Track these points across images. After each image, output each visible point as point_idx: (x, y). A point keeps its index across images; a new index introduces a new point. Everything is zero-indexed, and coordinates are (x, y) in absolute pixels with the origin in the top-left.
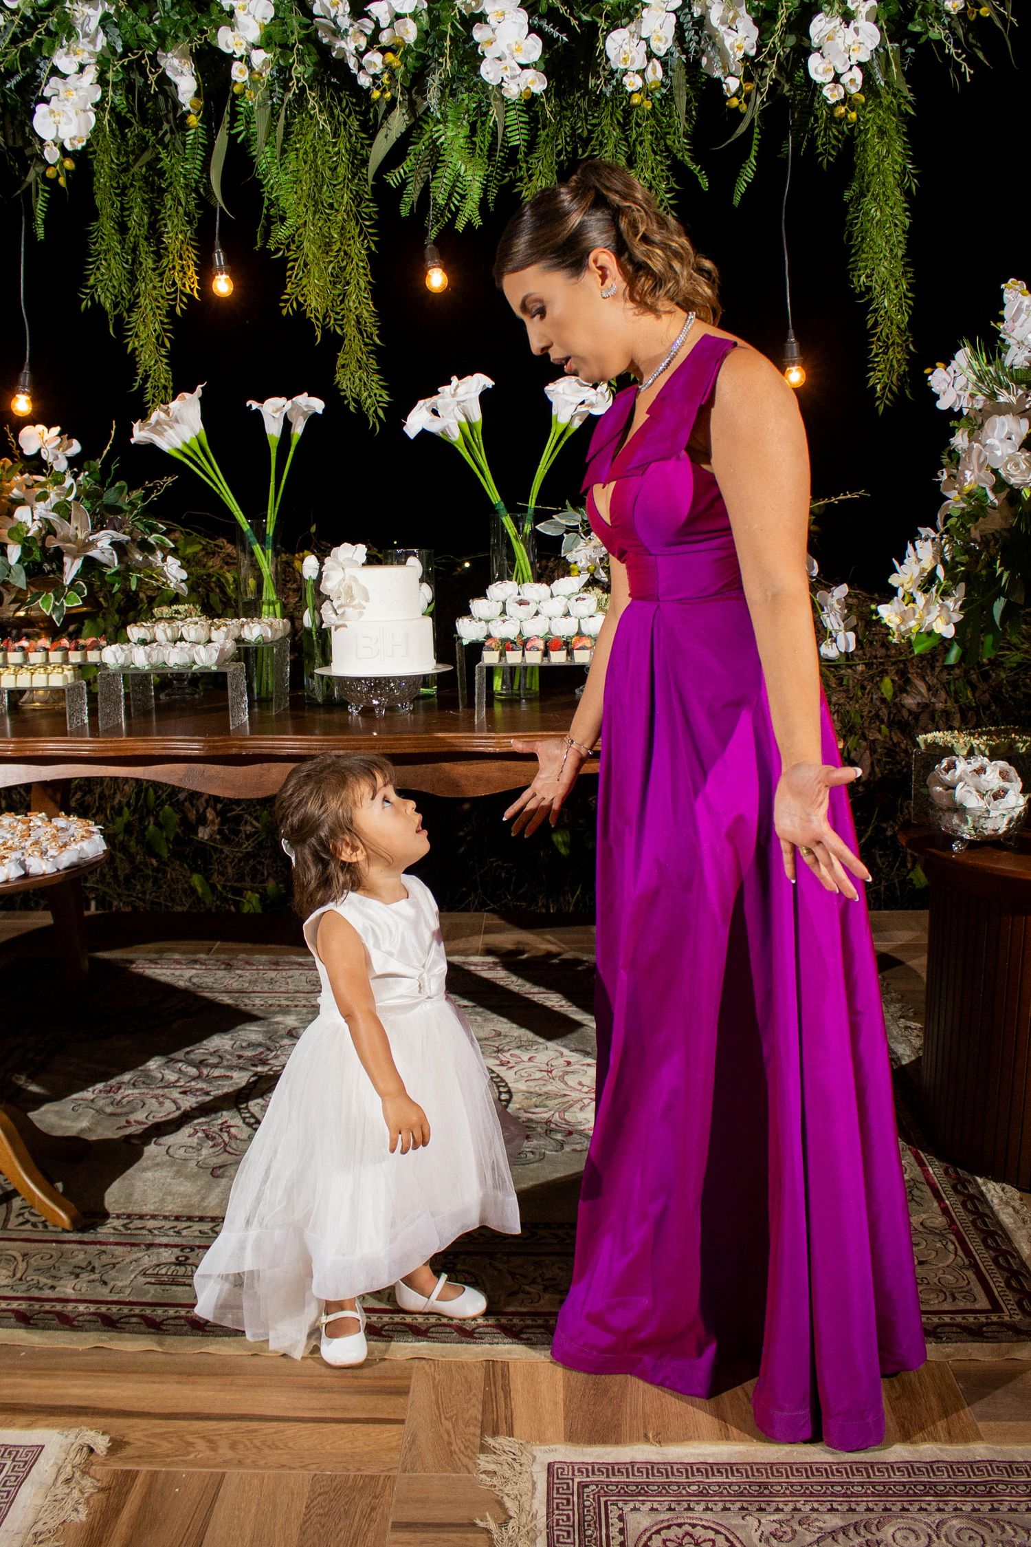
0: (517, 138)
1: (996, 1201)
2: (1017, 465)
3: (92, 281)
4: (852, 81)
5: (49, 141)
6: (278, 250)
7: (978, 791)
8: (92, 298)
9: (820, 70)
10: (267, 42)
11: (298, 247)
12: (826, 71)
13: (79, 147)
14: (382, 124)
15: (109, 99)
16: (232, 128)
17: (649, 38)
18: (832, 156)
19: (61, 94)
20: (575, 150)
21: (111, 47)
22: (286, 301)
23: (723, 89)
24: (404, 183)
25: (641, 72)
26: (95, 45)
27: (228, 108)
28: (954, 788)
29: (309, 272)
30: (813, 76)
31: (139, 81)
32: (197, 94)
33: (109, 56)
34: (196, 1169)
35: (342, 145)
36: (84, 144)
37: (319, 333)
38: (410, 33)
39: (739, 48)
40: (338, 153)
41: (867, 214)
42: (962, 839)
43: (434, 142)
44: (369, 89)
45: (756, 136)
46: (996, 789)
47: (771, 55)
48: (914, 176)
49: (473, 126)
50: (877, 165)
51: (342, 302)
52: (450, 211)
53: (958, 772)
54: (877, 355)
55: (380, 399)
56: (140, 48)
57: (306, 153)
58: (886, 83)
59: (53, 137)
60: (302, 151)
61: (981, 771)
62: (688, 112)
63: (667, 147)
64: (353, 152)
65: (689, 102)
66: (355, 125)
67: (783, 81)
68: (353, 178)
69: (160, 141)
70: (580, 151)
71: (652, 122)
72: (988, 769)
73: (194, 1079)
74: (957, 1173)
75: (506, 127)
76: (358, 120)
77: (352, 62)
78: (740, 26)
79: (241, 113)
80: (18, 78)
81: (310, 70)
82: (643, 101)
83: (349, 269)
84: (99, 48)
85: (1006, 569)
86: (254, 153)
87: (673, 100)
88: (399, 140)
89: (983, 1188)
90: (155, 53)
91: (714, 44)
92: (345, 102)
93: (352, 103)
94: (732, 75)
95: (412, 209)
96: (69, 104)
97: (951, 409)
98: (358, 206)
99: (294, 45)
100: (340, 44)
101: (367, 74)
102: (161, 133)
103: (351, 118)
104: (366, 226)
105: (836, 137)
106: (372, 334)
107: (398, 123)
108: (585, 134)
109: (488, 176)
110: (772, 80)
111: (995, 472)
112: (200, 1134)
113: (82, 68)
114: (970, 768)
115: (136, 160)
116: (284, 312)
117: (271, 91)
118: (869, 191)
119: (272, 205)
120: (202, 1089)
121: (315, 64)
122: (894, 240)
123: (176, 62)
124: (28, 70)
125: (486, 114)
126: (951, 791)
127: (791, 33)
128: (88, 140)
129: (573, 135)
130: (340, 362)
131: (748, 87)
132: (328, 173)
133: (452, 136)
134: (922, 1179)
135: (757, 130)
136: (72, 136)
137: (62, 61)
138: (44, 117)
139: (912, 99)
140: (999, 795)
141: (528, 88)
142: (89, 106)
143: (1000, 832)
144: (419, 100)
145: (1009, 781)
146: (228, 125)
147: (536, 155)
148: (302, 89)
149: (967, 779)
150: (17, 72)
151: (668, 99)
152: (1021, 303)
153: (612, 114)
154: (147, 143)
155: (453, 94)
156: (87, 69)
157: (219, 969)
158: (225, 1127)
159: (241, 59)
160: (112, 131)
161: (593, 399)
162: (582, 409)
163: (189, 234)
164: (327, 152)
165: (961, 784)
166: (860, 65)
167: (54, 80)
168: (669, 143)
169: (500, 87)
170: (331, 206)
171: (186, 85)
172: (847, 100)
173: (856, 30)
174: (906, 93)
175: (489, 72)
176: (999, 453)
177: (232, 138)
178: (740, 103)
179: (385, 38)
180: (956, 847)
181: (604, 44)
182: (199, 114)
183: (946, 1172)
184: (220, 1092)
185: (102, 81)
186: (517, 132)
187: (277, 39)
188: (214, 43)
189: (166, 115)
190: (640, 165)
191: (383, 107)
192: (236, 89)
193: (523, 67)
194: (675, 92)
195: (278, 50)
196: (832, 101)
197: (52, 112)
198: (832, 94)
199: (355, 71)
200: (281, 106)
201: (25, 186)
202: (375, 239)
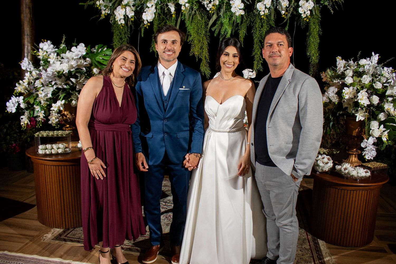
0: (239, 21)
1: (321, 244)
2: (334, 98)
3: (152, 46)
4: (308, 13)
5: (145, 20)
6: (189, 42)
7: (322, 162)
8: (152, 50)
9: (301, 11)
10: (189, 2)
11: (194, 42)
12: (302, 11)
13: (151, 21)
14: (211, 18)
15: (157, 12)
16: (181, 17)
17: (265, 4)
18: (304, 26)
19: (148, 11)
20: (251, 24)
21: (158, 2)
22: (191, 53)
23: (281, 13)
24: (215, 30)
25: (264, 11)
26: (155, 1)
27: (181, 13)
28: (318, 161)
29: (196, 47)
30: (300, 12)
31: (163, 7)
32: (175, 11)
33: (158, 4)
34: (164, 224)
35: (203, 21)
36: (152, 20)
37: (197, 60)
38: (217, 3)
39: (285, 5)
40: (203, 22)
41: (310, 40)
42: (319, 172)
43: (222, 22)
44: (209, 11)
45: (288, 22)
46: (326, 162)
47: (292, 7)
48: (321, 31)
49: (230, 19)
50: (313, 30)
51: (202, 53)
52: (225, 35)
53: (319, 158)
54: (311, 68)
55: (209, 73)
56: (164, 2)
57: (196, 23)
58: (315, 14)
59: (146, 19)
60: (195, 23)
61: (323, 158)
62: (274, 16)
63: (270, 24)
64: (205, 22)
65: (274, 15)
67: (294, 12)
68: (205, 27)
69: (167, 19)
70: (252, 24)
71: (267, 19)
72: (325, 158)
73: (164, 205)
74: (314, 238)
75: (237, 19)
76: (207, 16)
77: (206, 6)
78: (285, 1)
79: (183, 14)
80: (140, 7)
81: (197, 7)
82: (264, 17)
83: (204, 46)
84: (156, 2)
85: (332, 117)
86: (186, 22)
87: (271, 14)
88: (215, 21)
89: (319, 241)
90: (167, 3)
91: (280, 4)
92: (204, 13)
93: (206, 13)
94: (283, 10)
95: (217, 35)
96: (149, 13)
97: (325, 81)
98: (206, 33)
99: (194, 3)
100: (204, 2)
101: (208, 8)
102: (167, 17)
103: (205, 16)
104: (208, 37)
105: (305, 23)
106: (208, 59)
107: (215, 17)
108: (253, 20)
109: (232, 29)
110: (291, 12)
111: (330, 99)
112: (165, 217)
113: (152, 6)
114: (322, 157)
115: (162, 22)
116: (190, 55)
117: (190, 10)
118: (311, 35)
119: (189, 32)
120: (166, 208)
121: (198, 6)
122: (316, 46)
123: (171, 4)
124: (142, 6)
125: (232, 17)
126: (317, 162)
127: (296, 2)
128: (153, 19)
129: (250, 21)
130: (201, 65)
131: (286, 13)
132: (200, 27)
133: (225, 21)
134: (307, 239)
135: (289, 21)
136: (150, 18)
137: (149, 5)
138: (145, 15)
139: (320, 17)
140: (327, 163)
141: (240, 14)
142: (153, 13)
143: (327, 171)
144: (219, 13)
145: (330, 160)
146: (180, 17)
147: (242, 25)
148: (195, 11)
149: (321, 159)
150: (140, 6)
151: (270, 15)
152: (340, 62)
153: (259, 17)
154: (164, 19)
155: (226, 12)
156: (153, 6)
158: (170, 216)
159: (183, 5)
160: (158, 16)
161: (252, 75)
162: (249, 77)
164: (200, 23)
165: (319, 161)
166: (310, 10)
167: (147, 9)
168: (270, 23)
169: (235, 13)
170: (200, 34)
171: (173, 9)
172: (307, 16)
173: (309, 3)
174: (319, 15)
175: (233, 10)
176: (330, 95)
177: (181, 19)
178: (285, 16)
179: (212, 3)
180: (318, 173)
181: (256, 6)
182: (175, 14)
183: (312, 238)
184: (169, 209)
185: (156, 8)
187: (191, 2)
188: (178, 2)
189: (168, 14)
190: (264, 27)
191: (212, 14)
192: (182, 11)
193: (240, 9)
194: (271, 13)
195: (191, 3)
196: (303, 17)
197: (146, 15)
198: (303, 16)
199: (206, 7)
200: (191, 13)
201: (140, 27)
202: (209, 40)
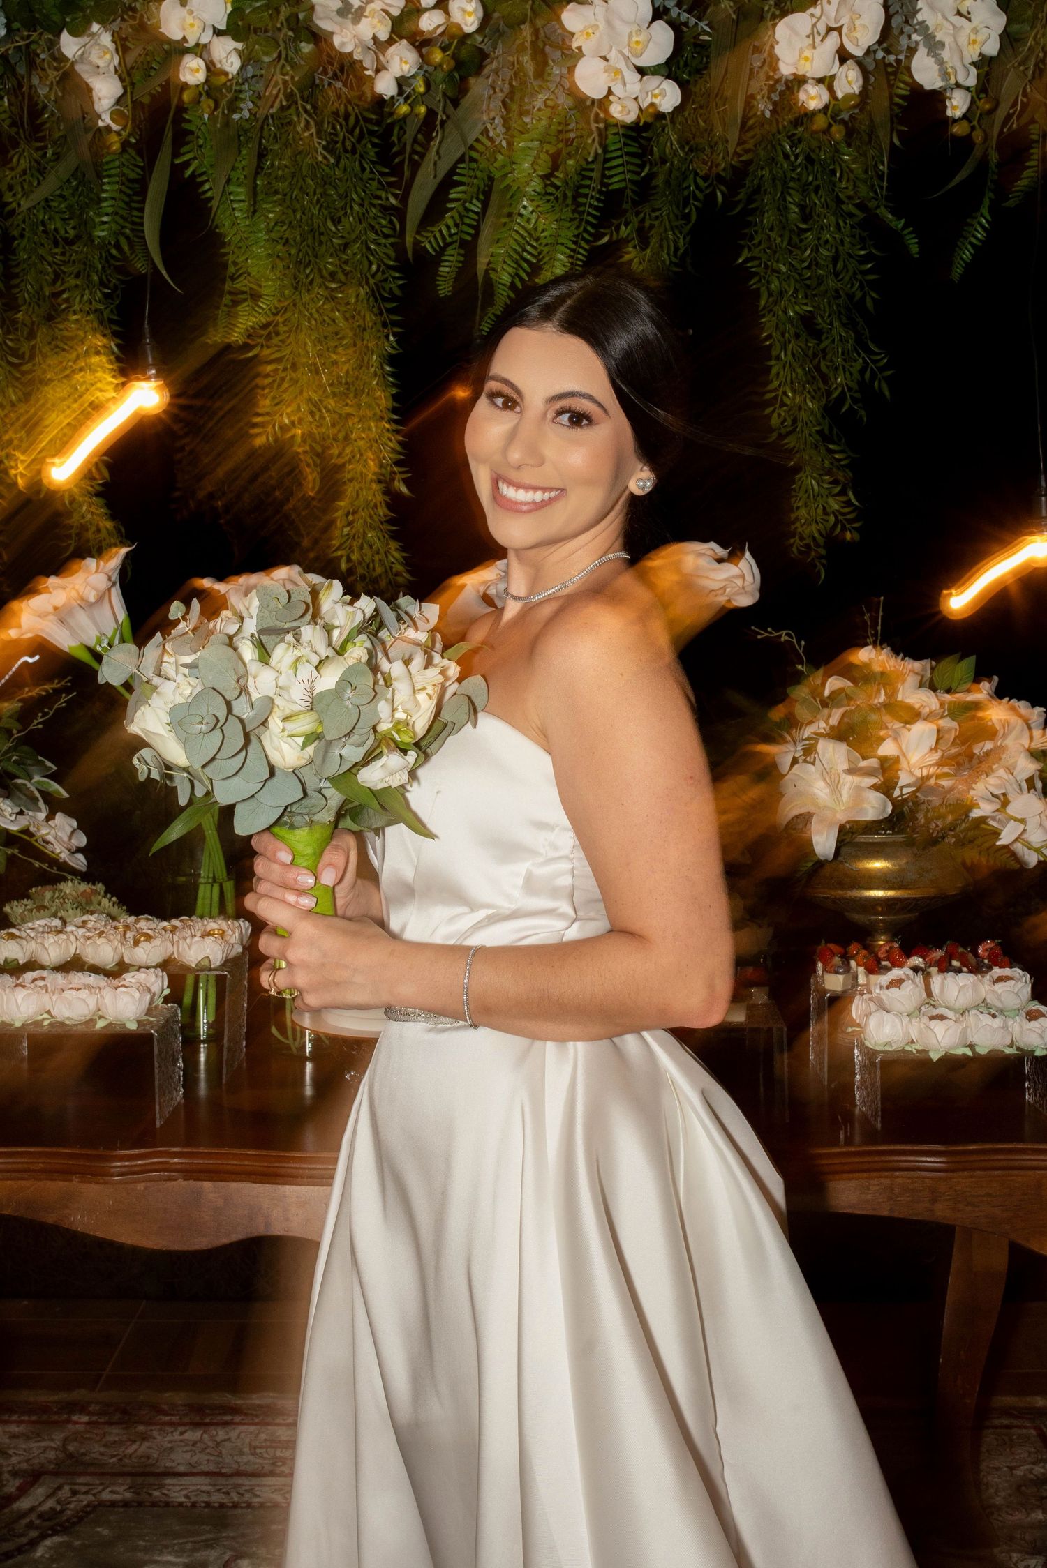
0: (623, 177)
6: (249, 344)
10: (235, 28)
16: (176, 154)
17: (841, 28)
22: (258, 426)
23: (944, 109)
24: (444, 245)
25: (827, 82)
27: (171, 126)
32: (121, 101)
37: (309, 477)
38: (469, 16)
39: (970, 47)
44: (392, 101)
52: (514, 289)
56: (33, 29)
66: (372, 153)
76: (374, 145)
77: (368, 61)
78: (971, 10)
79: (191, 133)
82: (830, 125)
86: (209, 194)
90: (58, 37)
92: (353, 120)
93: (367, 120)
94: (959, 87)
95: (453, 283)
100: (351, 30)
101: (389, 76)
103: (364, 142)
109: (577, 236)
119: (238, 273)
131: (986, 105)
141: (652, 104)
146: (170, 152)
157: (110, 1423)
159: (194, 51)
163: (106, 314)
169: (605, 101)
171: (105, 88)
175: (588, 77)
177: (177, 170)
178: (973, 128)
179: (429, 23)
182: (122, 131)
186: (620, 169)
188: (153, 25)
192: (185, 96)
193: (642, 72)
199: (370, 72)
200: (255, 123)
202: (397, 330)
